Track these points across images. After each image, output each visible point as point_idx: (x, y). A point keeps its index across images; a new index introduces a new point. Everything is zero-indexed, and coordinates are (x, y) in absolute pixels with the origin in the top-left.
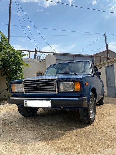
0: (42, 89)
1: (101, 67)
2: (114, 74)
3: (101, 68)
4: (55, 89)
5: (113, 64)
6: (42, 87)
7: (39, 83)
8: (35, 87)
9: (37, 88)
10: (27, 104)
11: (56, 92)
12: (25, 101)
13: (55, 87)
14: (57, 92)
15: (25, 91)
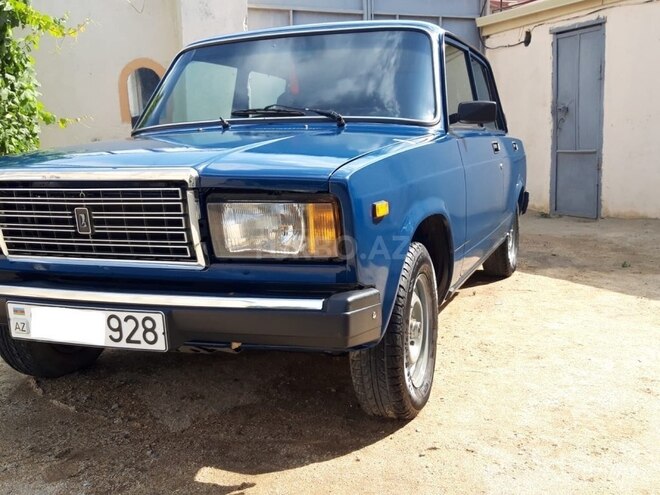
0: (110, 243)
1: (528, 35)
2: (601, 79)
3: (527, 41)
4: (190, 243)
5: (601, 14)
6: (107, 229)
7: (85, 202)
8: (68, 229)
9: (77, 235)
10: (25, 327)
11: (194, 258)
12: (16, 311)
13: (188, 230)
14: (201, 261)
15: (9, 246)
